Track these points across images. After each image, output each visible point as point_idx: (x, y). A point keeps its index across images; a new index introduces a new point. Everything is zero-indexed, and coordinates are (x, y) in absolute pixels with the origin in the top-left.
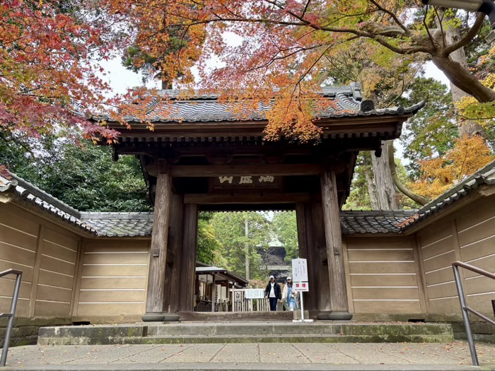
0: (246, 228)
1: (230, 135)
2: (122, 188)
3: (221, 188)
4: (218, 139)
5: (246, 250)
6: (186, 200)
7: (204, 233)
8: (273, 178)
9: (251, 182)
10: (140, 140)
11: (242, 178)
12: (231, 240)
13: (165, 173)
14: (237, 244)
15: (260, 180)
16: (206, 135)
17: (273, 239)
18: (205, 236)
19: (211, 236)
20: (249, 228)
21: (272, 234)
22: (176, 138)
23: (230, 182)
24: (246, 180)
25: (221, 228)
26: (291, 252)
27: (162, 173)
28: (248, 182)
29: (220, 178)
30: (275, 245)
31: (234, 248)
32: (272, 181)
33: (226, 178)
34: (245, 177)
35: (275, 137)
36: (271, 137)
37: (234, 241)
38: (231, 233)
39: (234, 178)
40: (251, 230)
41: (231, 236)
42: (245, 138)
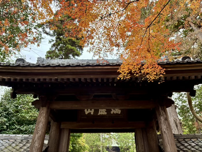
0: (101, 137)
1: (92, 77)
2: (28, 118)
3: (85, 117)
4: (83, 80)
5: (101, 149)
6: (62, 126)
7: (79, 142)
8: (120, 111)
9: (106, 113)
10: (24, 80)
11: (100, 110)
12: (94, 143)
13: (45, 106)
14: (96, 146)
15: (112, 112)
16: (74, 77)
17: (114, 143)
18: (80, 144)
19: (83, 143)
20: (102, 138)
21: (113, 140)
22: (51, 79)
23: (92, 113)
24: (102, 112)
25: (89, 137)
26: (123, 149)
27: (43, 106)
28: (104, 114)
29: (86, 110)
30: (114, 146)
31: (95, 148)
32: (119, 113)
33: (89, 111)
34: (102, 110)
35: (127, 76)
36: (124, 76)
37: (95, 144)
38: (94, 140)
39: (95, 110)
40: (103, 138)
41: (94, 141)
42: (102, 80)
